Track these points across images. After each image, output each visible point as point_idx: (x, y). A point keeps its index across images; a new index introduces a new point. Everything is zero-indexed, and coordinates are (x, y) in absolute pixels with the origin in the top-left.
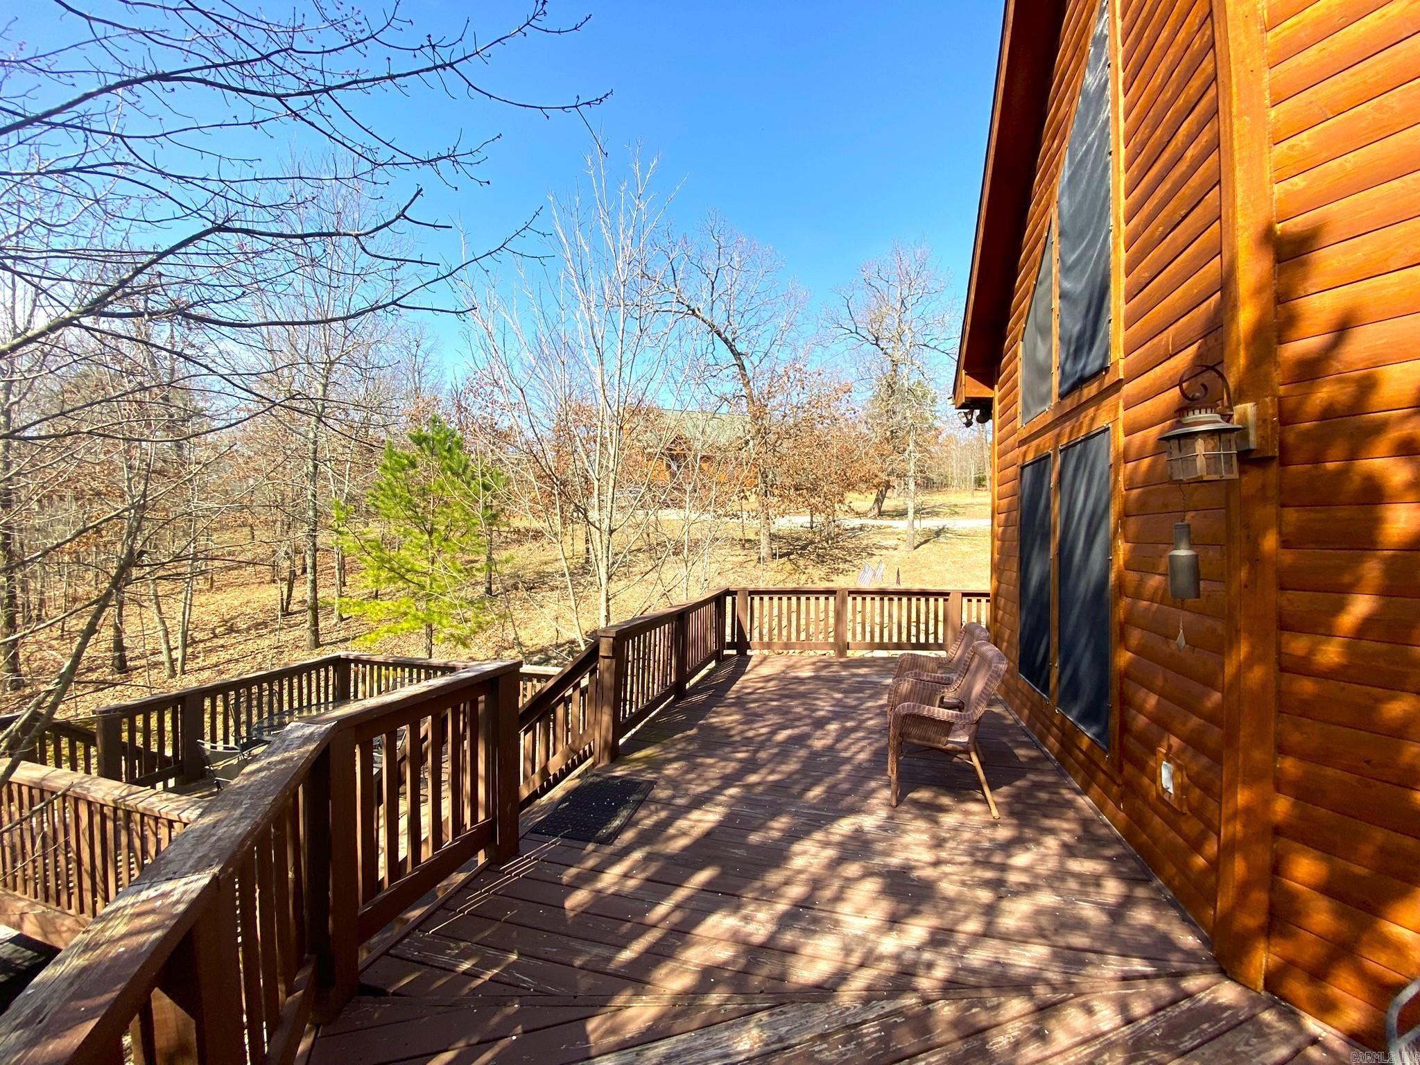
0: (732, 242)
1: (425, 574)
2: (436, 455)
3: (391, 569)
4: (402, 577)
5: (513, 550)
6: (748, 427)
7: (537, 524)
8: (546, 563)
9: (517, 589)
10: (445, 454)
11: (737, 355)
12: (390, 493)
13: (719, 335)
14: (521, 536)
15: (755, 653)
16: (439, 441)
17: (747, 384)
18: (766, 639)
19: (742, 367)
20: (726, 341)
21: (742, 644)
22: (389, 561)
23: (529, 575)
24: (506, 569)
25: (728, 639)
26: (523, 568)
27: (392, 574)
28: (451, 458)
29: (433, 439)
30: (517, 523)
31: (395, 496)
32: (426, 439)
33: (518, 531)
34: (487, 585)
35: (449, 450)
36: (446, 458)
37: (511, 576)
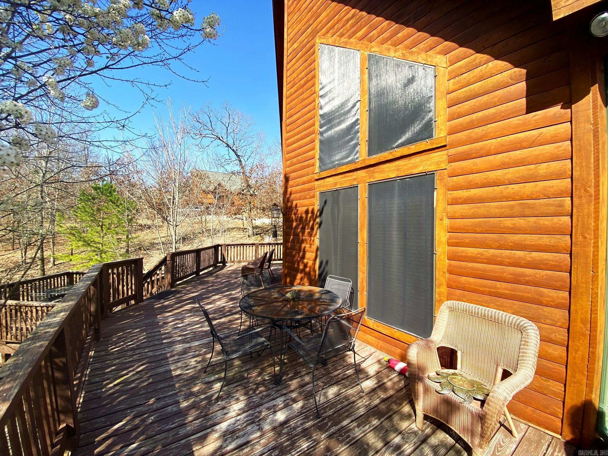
0: (235, 113)
1: (99, 243)
2: (104, 195)
3: (84, 241)
4: (89, 244)
5: (139, 233)
6: (244, 184)
7: (149, 222)
8: (155, 239)
9: (141, 250)
10: (108, 194)
11: (238, 156)
12: (83, 210)
13: (231, 148)
14: (142, 227)
15: (228, 265)
16: (106, 190)
17: (243, 168)
18: (232, 259)
19: (240, 161)
20: (233, 150)
21: (224, 262)
22: (83, 238)
23: (147, 244)
24: (136, 241)
25: (220, 260)
26: (144, 241)
27: (85, 243)
28: (111, 196)
29: (103, 188)
30: (140, 222)
31: (86, 211)
32: (99, 188)
33: (141, 225)
34: (127, 248)
35: (110, 193)
36: (109, 196)
37: (138, 245)
